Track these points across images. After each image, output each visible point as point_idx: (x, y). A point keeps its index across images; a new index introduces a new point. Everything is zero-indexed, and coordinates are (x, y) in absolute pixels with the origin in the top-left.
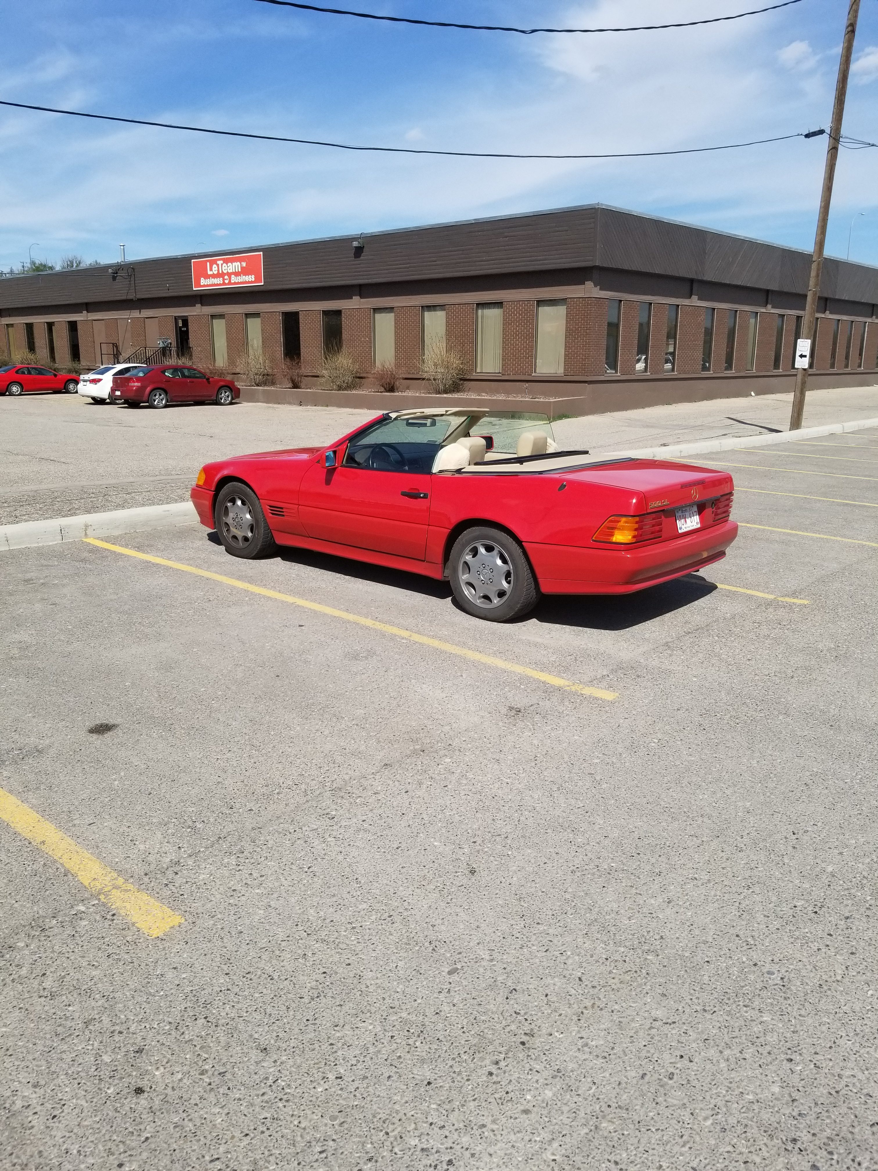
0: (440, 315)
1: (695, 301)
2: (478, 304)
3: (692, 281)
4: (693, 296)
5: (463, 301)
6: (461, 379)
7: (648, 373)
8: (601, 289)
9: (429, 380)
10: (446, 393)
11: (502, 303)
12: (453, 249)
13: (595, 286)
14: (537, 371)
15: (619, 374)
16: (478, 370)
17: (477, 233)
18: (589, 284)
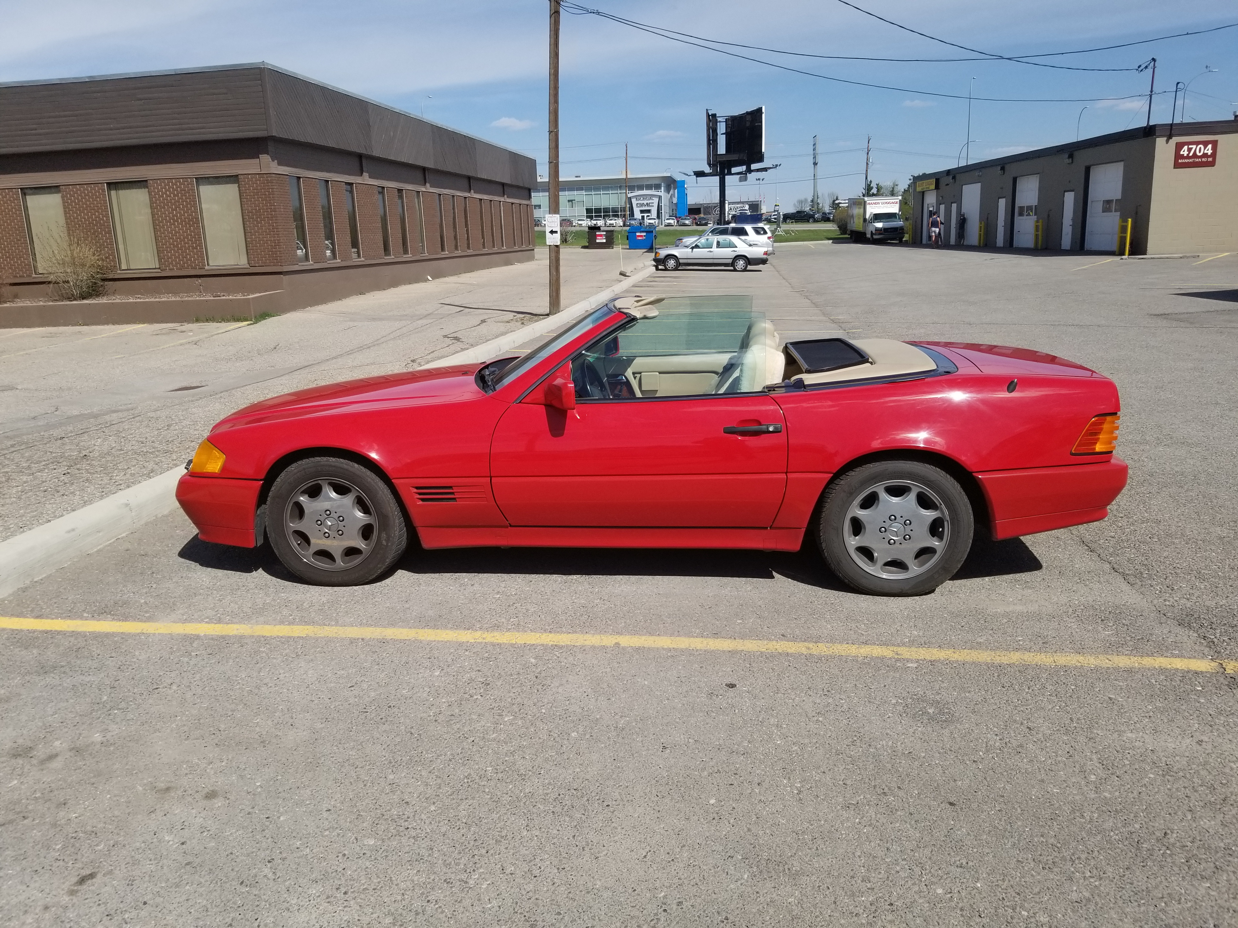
0: (54, 200)
1: (366, 179)
2: (109, 184)
3: (360, 156)
4: (364, 173)
5: (87, 180)
6: (104, 280)
7: (339, 261)
8: (279, 164)
9: (56, 283)
10: (84, 298)
11: (146, 181)
12: (63, 113)
13: (273, 160)
14: (211, 263)
15: (311, 262)
16: (124, 267)
17: (95, 95)
18: (265, 158)
